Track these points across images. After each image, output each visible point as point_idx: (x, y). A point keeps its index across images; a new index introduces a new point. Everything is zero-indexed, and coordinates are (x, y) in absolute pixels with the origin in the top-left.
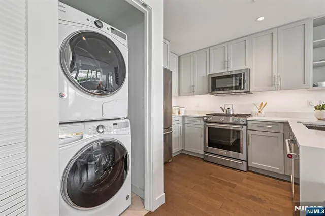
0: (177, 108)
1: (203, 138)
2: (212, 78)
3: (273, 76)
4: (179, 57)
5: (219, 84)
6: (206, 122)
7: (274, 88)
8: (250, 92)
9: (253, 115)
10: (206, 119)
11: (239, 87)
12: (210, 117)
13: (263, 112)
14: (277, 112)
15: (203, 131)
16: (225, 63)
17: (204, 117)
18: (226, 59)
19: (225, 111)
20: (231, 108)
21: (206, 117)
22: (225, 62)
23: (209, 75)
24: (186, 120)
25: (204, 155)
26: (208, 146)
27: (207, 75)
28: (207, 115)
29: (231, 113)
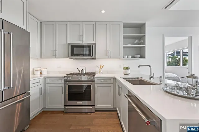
0: (39, 69)
1: (63, 95)
2: (71, 46)
3: (107, 50)
4: (41, 23)
5: (76, 51)
6: (66, 81)
7: (107, 57)
8: (95, 58)
9: (96, 73)
10: (66, 78)
11: (89, 55)
12: (70, 77)
13: (102, 71)
14: (108, 71)
15: (64, 88)
16: (81, 37)
17: (65, 77)
18: (81, 34)
19: (80, 71)
20: (84, 69)
21: (66, 77)
22: (80, 35)
23: (69, 43)
24: (48, 80)
25: (65, 108)
26: (68, 100)
27: (67, 43)
28: (67, 75)
29: (84, 73)
